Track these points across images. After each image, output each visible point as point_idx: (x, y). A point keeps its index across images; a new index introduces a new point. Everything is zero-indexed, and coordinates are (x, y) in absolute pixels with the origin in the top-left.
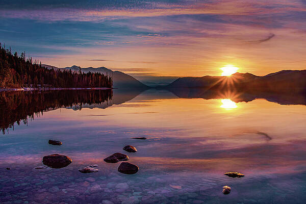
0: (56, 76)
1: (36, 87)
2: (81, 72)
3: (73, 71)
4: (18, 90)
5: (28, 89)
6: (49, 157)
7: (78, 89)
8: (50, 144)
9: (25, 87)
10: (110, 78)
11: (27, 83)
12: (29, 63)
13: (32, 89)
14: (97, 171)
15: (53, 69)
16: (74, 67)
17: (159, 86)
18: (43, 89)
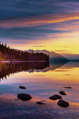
0: (21, 55)
1: (11, 60)
2: (33, 53)
3: (29, 52)
4: (3, 62)
5: (8, 62)
6: (20, 94)
7: (31, 61)
8: (20, 88)
9: (6, 60)
10: (48, 56)
11: (7, 59)
12: (8, 48)
13: (9, 62)
14: (46, 104)
15: (19, 51)
16: (30, 50)
17: (76, 60)
18: (14, 61)
